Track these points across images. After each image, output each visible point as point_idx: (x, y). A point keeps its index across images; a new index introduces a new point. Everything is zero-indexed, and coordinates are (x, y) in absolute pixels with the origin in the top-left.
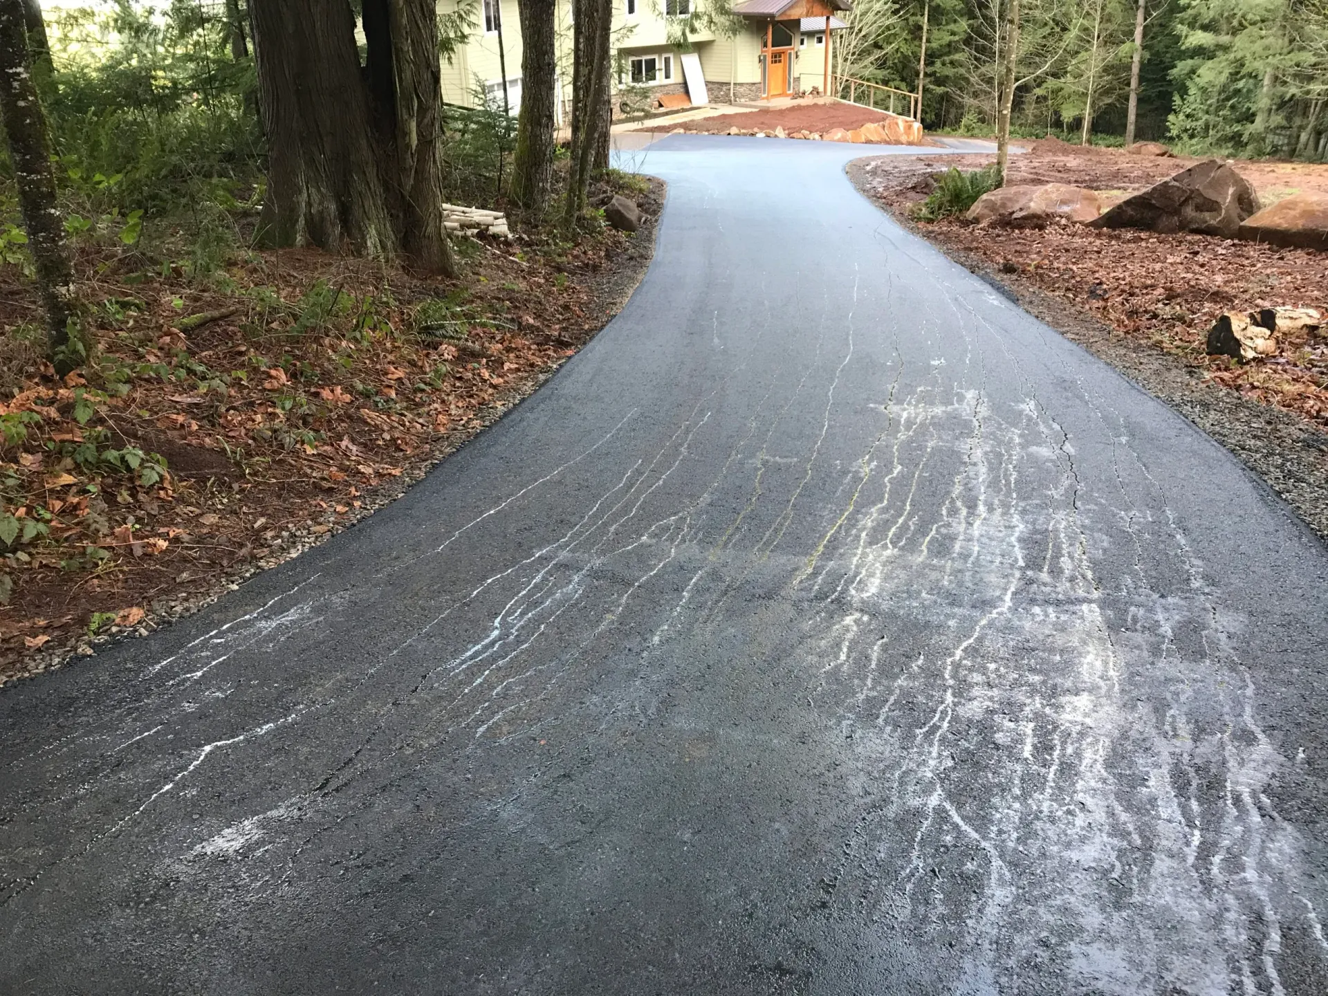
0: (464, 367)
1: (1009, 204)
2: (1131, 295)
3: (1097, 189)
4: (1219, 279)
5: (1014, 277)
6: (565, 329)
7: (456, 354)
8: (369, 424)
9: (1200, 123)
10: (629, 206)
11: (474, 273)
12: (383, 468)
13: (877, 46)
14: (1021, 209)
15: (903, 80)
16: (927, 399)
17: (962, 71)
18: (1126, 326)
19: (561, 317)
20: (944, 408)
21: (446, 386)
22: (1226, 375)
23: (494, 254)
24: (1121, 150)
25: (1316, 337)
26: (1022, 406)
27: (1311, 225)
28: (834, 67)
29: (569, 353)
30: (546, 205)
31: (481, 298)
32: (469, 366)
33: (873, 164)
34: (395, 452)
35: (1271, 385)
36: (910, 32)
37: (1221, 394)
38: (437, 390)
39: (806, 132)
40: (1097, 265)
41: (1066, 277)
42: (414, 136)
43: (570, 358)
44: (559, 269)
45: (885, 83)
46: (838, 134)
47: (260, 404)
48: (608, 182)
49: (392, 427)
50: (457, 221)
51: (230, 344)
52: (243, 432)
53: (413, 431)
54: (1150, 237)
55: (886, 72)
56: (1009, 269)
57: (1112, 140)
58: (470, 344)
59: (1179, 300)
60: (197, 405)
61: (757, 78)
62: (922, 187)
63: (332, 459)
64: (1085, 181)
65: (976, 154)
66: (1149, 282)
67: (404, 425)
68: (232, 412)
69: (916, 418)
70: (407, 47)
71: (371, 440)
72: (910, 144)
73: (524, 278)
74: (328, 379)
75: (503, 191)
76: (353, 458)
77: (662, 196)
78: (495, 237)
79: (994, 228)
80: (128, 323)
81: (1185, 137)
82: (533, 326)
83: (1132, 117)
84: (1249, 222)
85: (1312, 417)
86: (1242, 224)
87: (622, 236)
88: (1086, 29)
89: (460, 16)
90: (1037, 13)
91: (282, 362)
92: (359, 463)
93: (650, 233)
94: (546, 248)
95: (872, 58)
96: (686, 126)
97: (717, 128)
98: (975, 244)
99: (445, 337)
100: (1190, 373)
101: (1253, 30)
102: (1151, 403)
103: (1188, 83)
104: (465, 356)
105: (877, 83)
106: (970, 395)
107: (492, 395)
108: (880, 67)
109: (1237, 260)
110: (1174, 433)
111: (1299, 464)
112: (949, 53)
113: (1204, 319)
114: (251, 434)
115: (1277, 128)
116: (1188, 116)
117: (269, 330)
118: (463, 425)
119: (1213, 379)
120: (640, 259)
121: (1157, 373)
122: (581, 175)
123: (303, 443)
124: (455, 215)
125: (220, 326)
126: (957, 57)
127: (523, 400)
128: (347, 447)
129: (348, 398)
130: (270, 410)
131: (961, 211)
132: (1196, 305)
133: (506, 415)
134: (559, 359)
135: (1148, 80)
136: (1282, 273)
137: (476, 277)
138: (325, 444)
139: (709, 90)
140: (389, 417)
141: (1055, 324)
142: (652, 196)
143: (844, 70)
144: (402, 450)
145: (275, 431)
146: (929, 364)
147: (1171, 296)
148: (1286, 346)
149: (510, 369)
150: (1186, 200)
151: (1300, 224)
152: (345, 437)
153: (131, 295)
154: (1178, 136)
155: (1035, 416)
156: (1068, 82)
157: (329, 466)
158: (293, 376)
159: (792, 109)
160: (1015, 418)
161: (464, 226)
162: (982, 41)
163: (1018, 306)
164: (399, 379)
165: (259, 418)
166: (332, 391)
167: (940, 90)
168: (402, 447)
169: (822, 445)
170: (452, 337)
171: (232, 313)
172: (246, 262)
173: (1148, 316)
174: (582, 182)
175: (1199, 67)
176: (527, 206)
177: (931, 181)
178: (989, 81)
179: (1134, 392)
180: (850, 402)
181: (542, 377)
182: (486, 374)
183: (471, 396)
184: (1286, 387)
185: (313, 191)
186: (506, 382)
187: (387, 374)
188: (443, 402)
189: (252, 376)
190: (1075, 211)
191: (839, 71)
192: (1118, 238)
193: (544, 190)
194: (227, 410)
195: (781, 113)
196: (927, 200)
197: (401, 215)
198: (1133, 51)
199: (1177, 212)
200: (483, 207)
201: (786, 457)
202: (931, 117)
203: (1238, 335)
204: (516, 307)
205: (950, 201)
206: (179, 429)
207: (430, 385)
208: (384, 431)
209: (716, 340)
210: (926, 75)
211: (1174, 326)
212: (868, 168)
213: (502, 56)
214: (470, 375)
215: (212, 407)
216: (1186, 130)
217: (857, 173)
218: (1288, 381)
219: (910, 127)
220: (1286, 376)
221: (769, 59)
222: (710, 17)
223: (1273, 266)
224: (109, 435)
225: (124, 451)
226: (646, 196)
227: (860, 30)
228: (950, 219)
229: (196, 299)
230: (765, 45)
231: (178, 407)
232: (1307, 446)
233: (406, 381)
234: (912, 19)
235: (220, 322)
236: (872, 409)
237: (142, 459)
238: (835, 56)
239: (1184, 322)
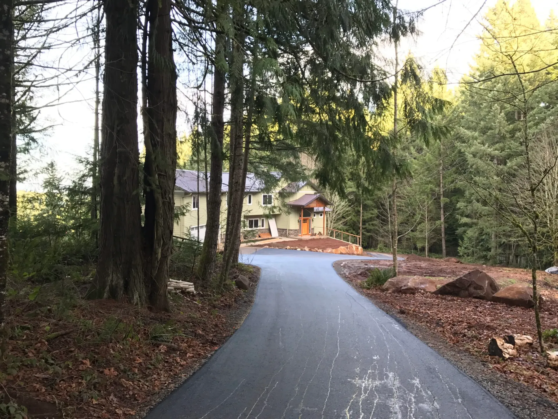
0: (169, 356)
1: (400, 283)
2: (454, 325)
3: (434, 276)
4: (488, 319)
5: (405, 316)
6: (215, 336)
7: (166, 350)
8: (123, 386)
9: (470, 251)
10: (245, 279)
11: (178, 310)
12: (127, 411)
13: (343, 217)
14: (405, 286)
15: (354, 230)
16: (373, 377)
17: (377, 228)
18: (453, 340)
19: (213, 330)
20: (380, 382)
21: (160, 366)
22: (499, 366)
23: (187, 300)
24: (442, 260)
25: (533, 348)
26: (414, 381)
27: (521, 297)
28: (327, 224)
29: (216, 348)
30: (211, 279)
31: (180, 321)
32: (172, 356)
33: (344, 263)
34: (134, 401)
35: (518, 371)
36: (356, 213)
37: (498, 376)
38: (157, 368)
39: (317, 249)
40: (438, 311)
41: (426, 316)
42: (160, 255)
43: (216, 351)
44: (214, 307)
45: (347, 231)
46: (329, 250)
47: (76, 378)
48: (237, 269)
49: (134, 388)
50: (173, 286)
51: (67, 347)
52: (65, 392)
53: (143, 390)
54: (458, 299)
55: (347, 227)
56: (402, 312)
57: (437, 256)
58: (173, 344)
59: (474, 329)
60: (46, 379)
61: (298, 228)
62: (365, 274)
63: (104, 406)
64: (429, 273)
65: (384, 260)
66: (460, 319)
67: (139, 387)
68: (62, 382)
69: (368, 387)
70: (161, 221)
71: (123, 395)
72: (358, 255)
73: (199, 311)
74: (108, 364)
75: (193, 273)
76: (114, 405)
77: (259, 274)
78: (189, 293)
79: (394, 293)
80: (23, 337)
81: (465, 256)
82: (201, 334)
83: (444, 247)
84: (496, 295)
85: (538, 388)
86: (493, 295)
87: (242, 291)
88: (422, 215)
89: (184, 208)
90: (403, 208)
91: (89, 356)
92: (116, 408)
93: (254, 290)
94: (209, 298)
95: (341, 222)
96: (269, 245)
97: (281, 246)
98: (387, 300)
99: (163, 341)
100: (484, 365)
101: (486, 218)
102: (469, 381)
103: (464, 236)
104: (171, 350)
105: (344, 231)
106: (391, 375)
107: (180, 370)
108: (345, 225)
109: (494, 310)
110: (481, 397)
111: (537, 413)
112: (371, 221)
113: (485, 337)
114: (69, 394)
115: (500, 254)
116: (465, 248)
117: (86, 340)
118: (166, 386)
119: (493, 368)
120: (249, 302)
121: (469, 364)
122: (227, 267)
123: (92, 398)
124: (174, 283)
125: (64, 338)
126: (374, 222)
127: (194, 373)
128: (112, 399)
129: (116, 373)
130: (80, 381)
131: (380, 285)
132: (481, 331)
133: (186, 381)
134: (211, 351)
135: (448, 234)
136: (514, 317)
137: (179, 311)
138: (102, 398)
139: (278, 232)
140: (133, 382)
141: (423, 339)
142: (255, 274)
143: (331, 225)
144: (137, 400)
145: (80, 392)
146: (372, 358)
147: (470, 327)
148: (521, 352)
149: (189, 357)
150: (470, 285)
151: (517, 297)
152: (112, 394)
153: (27, 323)
154: (463, 255)
155: (419, 387)
156: (417, 234)
157: (103, 410)
158: (93, 362)
159: (311, 240)
160: (411, 388)
161: (176, 289)
162: (383, 217)
163: (407, 330)
164: (140, 363)
165: (74, 385)
166: (109, 370)
167: (369, 234)
168: (138, 398)
169: (328, 401)
170: (166, 341)
171: (71, 332)
172: (81, 306)
173: (461, 335)
174: (226, 270)
175: (467, 230)
176: (203, 279)
177: (367, 272)
178: (387, 232)
179: (461, 375)
180: (340, 377)
181: (203, 361)
182: (179, 360)
183: (171, 371)
184: (525, 372)
185: (114, 275)
186: (187, 363)
187: (135, 360)
188: (158, 374)
189: (75, 363)
190: (426, 287)
191: (329, 226)
192: (445, 299)
193: (211, 273)
194: (60, 382)
195: (307, 241)
196: (366, 280)
197: (150, 286)
198: (441, 223)
199: (467, 289)
200: (184, 280)
201: (312, 408)
202: (365, 244)
203: (501, 347)
204: (194, 326)
205: (376, 281)
206: (36, 392)
207: (154, 365)
208: (130, 390)
209: (280, 343)
210: (362, 228)
211: (473, 340)
212: (342, 265)
213: (198, 219)
214: (171, 360)
215: (53, 380)
216: (465, 253)
217: (337, 266)
218: (525, 369)
219: (358, 248)
220: (524, 367)
221: (302, 221)
222: (280, 208)
223: (509, 314)
224: (4, 396)
225: (9, 405)
226: (252, 274)
227: (337, 212)
228: (376, 288)
229: (56, 325)
230: (301, 216)
231: (38, 380)
232: (539, 404)
233: (143, 364)
234: (356, 208)
235: (65, 336)
236: (349, 382)
237: (16, 409)
238: (327, 221)
239: (477, 339)
